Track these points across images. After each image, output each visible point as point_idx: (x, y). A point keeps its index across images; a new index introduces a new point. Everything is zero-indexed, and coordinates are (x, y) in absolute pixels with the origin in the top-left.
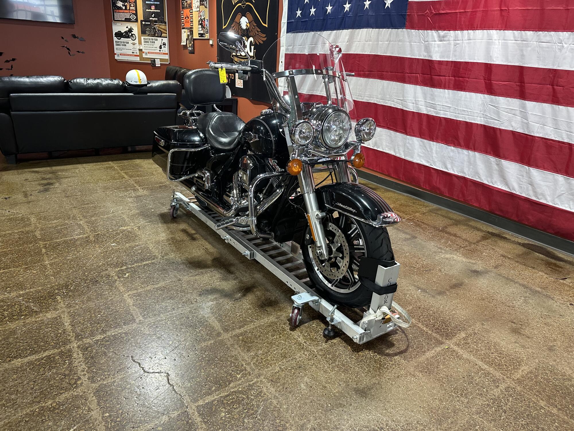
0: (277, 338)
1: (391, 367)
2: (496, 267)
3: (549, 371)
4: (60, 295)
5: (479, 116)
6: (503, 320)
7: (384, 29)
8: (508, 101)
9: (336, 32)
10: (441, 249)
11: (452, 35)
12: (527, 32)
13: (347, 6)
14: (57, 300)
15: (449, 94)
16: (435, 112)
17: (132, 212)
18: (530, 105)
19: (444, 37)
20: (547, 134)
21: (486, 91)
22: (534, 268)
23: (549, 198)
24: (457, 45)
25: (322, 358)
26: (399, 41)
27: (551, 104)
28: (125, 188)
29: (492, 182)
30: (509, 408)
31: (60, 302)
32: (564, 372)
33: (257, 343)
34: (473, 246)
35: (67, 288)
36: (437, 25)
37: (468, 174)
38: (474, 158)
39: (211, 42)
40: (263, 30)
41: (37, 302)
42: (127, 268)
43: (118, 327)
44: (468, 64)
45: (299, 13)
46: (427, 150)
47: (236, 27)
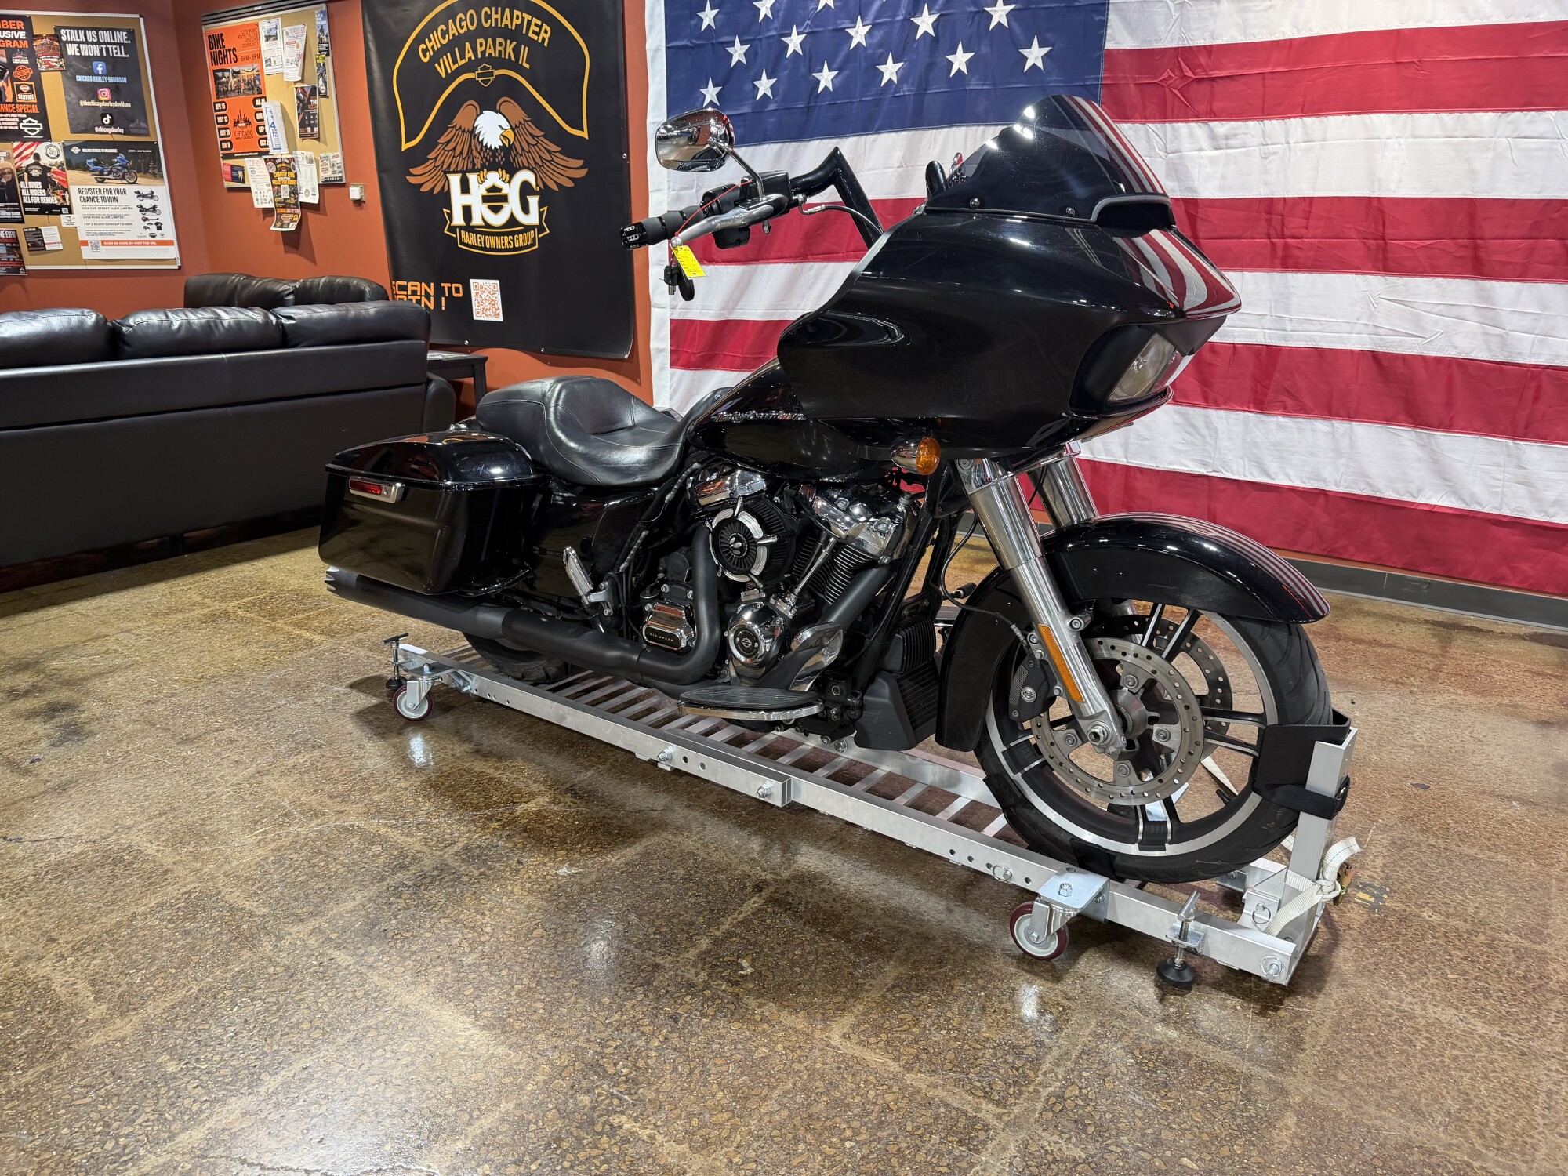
0: (1426, 1045)
5: (1355, 330)
8: (1437, 287)
9: (858, 142)
11: (1253, 133)
12: (1480, 114)
13: (890, 70)
18: (1505, 291)
19: (1227, 138)
20: (1557, 356)
21: (1370, 266)
24: (1271, 158)
29: (1409, 492)
35: (605, 1075)
36: (1203, 108)
37: (1337, 480)
38: (1351, 439)
39: (355, 193)
40: (571, 146)
41: (566, 1164)
42: (716, 942)
43: (964, 1165)
44: (1309, 204)
45: (711, 93)
46: (1202, 436)
47: (461, 144)
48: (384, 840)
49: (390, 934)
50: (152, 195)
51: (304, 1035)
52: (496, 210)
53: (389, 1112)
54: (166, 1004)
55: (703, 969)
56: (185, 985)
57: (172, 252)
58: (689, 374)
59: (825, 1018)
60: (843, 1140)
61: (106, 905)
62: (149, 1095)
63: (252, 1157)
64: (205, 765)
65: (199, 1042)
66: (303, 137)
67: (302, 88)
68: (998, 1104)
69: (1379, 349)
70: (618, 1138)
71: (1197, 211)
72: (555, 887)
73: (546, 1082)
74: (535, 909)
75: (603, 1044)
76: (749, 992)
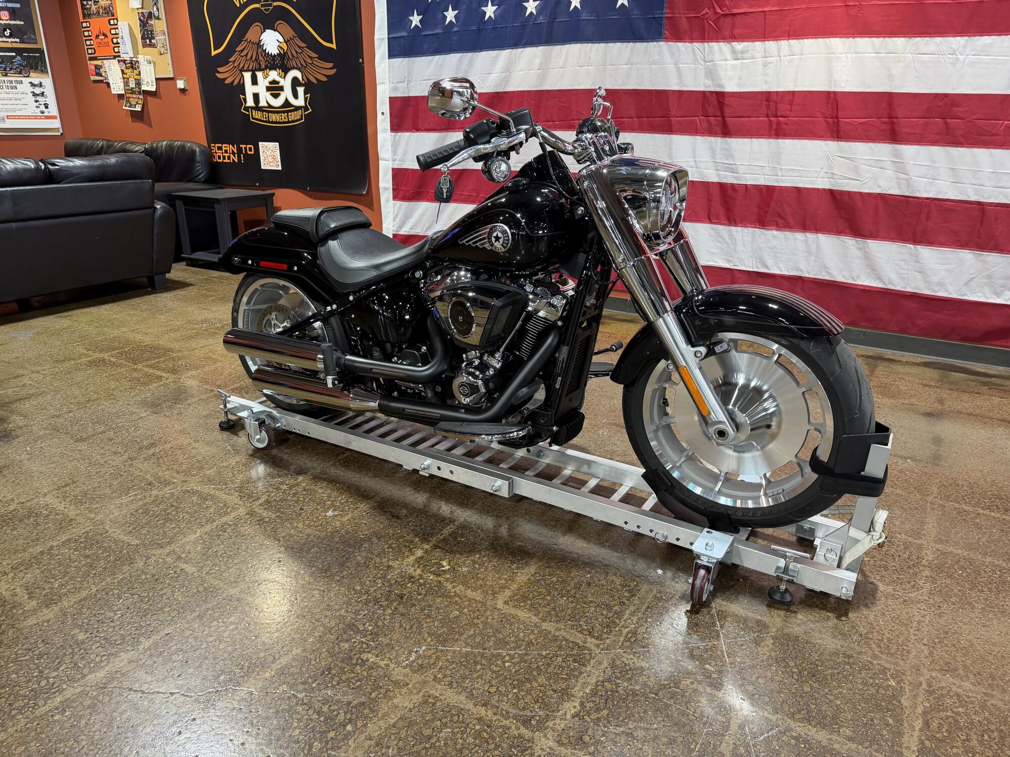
4: (365, 652)
5: (820, 176)
8: (870, 147)
9: (511, 53)
11: (758, 49)
12: (896, 39)
13: (531, 7)
15: (759, 145)
16: (736, 178)
18: (910, 152)
19: (742, 53)
20: (941, 192)
21: (829, 135)
23: (951, 288)
24: (769, 65)
26: (653, 63)
27: (945, 146)
29: (852, 278)
31: (387, 665)
35: (358, 631)
36: (727, 33)
37: (809, 270)
38: (817, 246)
39: (180, 84)
40: (324, 54)
41: (335, 683)
42: (426, 552)
43: (576, 673)
44: (792, 95)
45: (416, 20)
46: (726, 243)
47: (251, 52)
48: (213, 497)
49: (219, 554)
50: (41, 85)
51: (166, 615)
52: (276, 96)
53: (222, 658)
54: (75, 599)
55: (418, 567)
56: (87, 588)
57: (56, 124)
58: (405, 204)
59: (493, 594)
60: (504, 662)
61: (33, 541)
62: (68, 653)
63: (136, 686)
64: (93, 454)
65: (98, 621)
66: (145, 45)
67: (142, 13)
68: (597, 638)
69: (834, 188)
70: (366, 667)
71: (724, 100)
72: (325, 523)
73: (320, 637)
74: (312, 536)
75: (357, 613)
76: (447, 580)
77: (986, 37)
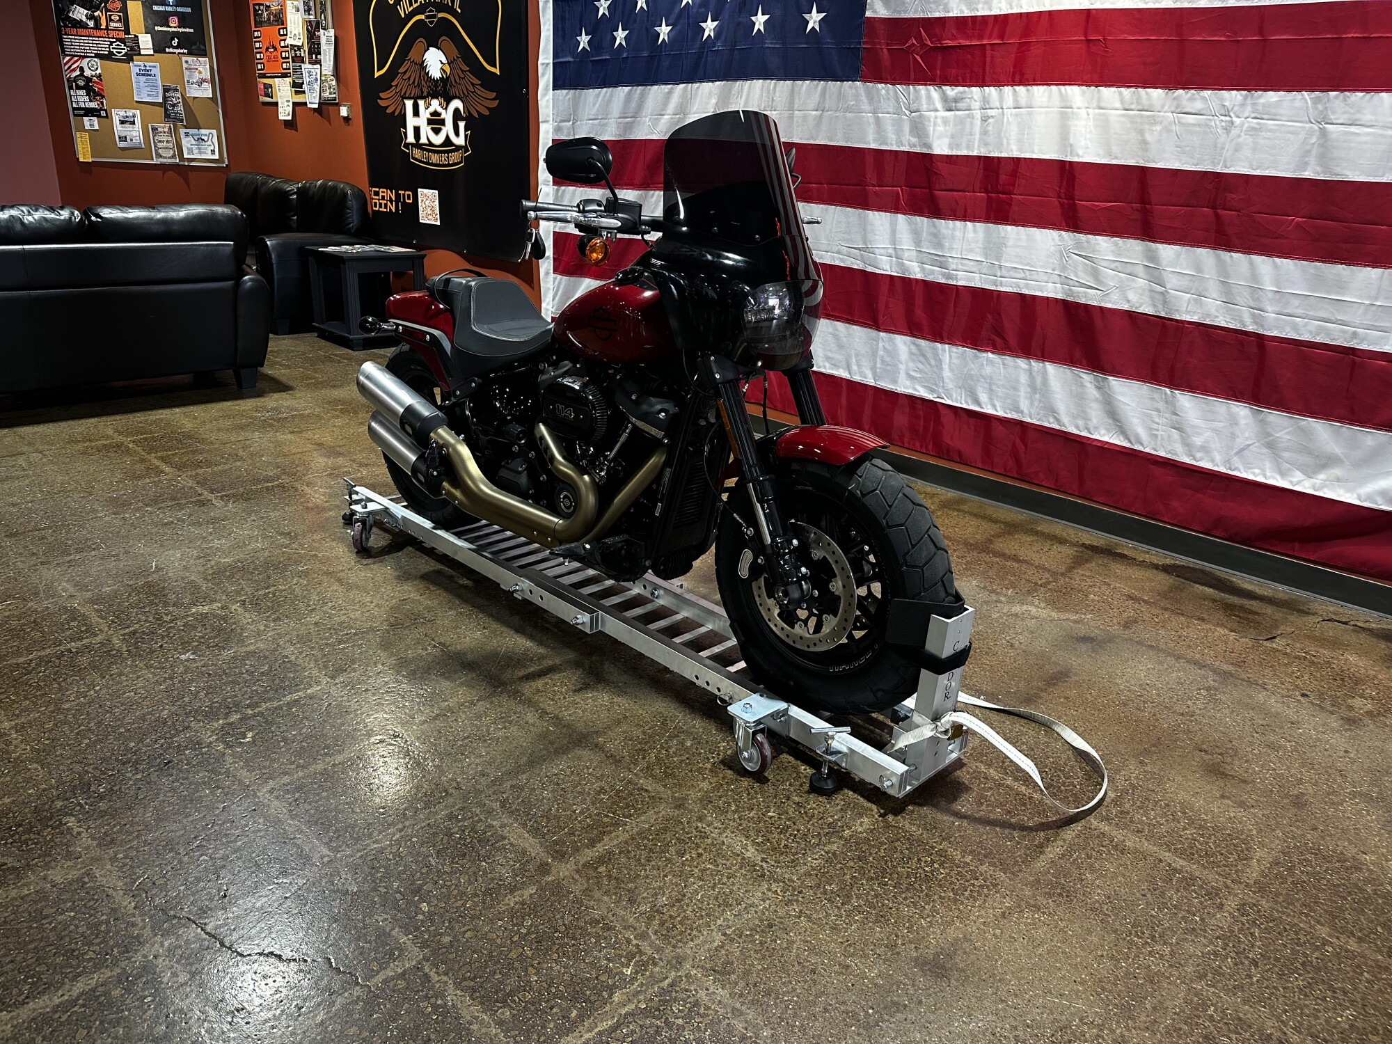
0: (692, 858)
1: (980, 894)
2: (1127, 625)
3: (1312, 853)
4: (71, 815)
5: (1051, 280)
6: (1181, 747)
7: (807, 82)
8: (1116, 244)
9: (685, 89)
10: (998, 594)
11: (976, 97)
12: (1150, 89)
13: (709, 27)
14: (68, 829)
15: (975, 231)
17: (213, 563)
18: (1168, 254)
19: (956, 100)
20: (1208, 315)
21: (1064, 224)
22: (1203, 620)
23: (1218, 457)
24: (990, 120)
25: (816, 894)
26: (848, 109)
27: (1213, 248)
28: (173, 499)
29: (1088, 429)
30: (1260, 953)
31: (79, 833)
32: (1342, 853)
33: (647, 877)
34: (1062, 581)
35: (86, 792)
36: (938, 73)
37: (1030, 414)
38: (1044, 377)
39: (344, 112)
40: (487, 80)
44: (1017, 163)
45: (584, 40)
46: (930, 364)
47: (413, 74)
52: (437, 131)
55: (217, 734)
58: (564, 280)
59: (268, 779)
67: (310, 23)
68: (331, 849)
69: (1068, 299)
70: (58, 830)
71: (931, 165)
75: (104, 771)
76: (234, 754)
77: (1271, 93)
